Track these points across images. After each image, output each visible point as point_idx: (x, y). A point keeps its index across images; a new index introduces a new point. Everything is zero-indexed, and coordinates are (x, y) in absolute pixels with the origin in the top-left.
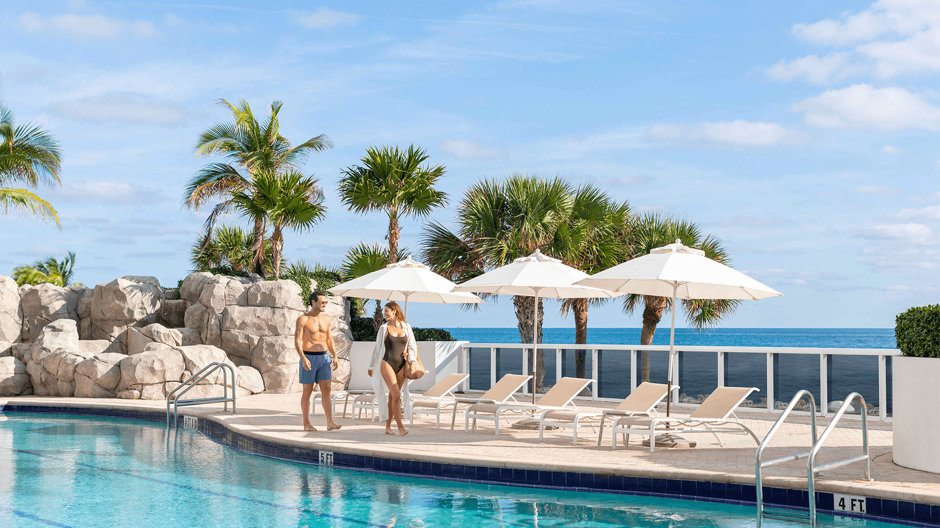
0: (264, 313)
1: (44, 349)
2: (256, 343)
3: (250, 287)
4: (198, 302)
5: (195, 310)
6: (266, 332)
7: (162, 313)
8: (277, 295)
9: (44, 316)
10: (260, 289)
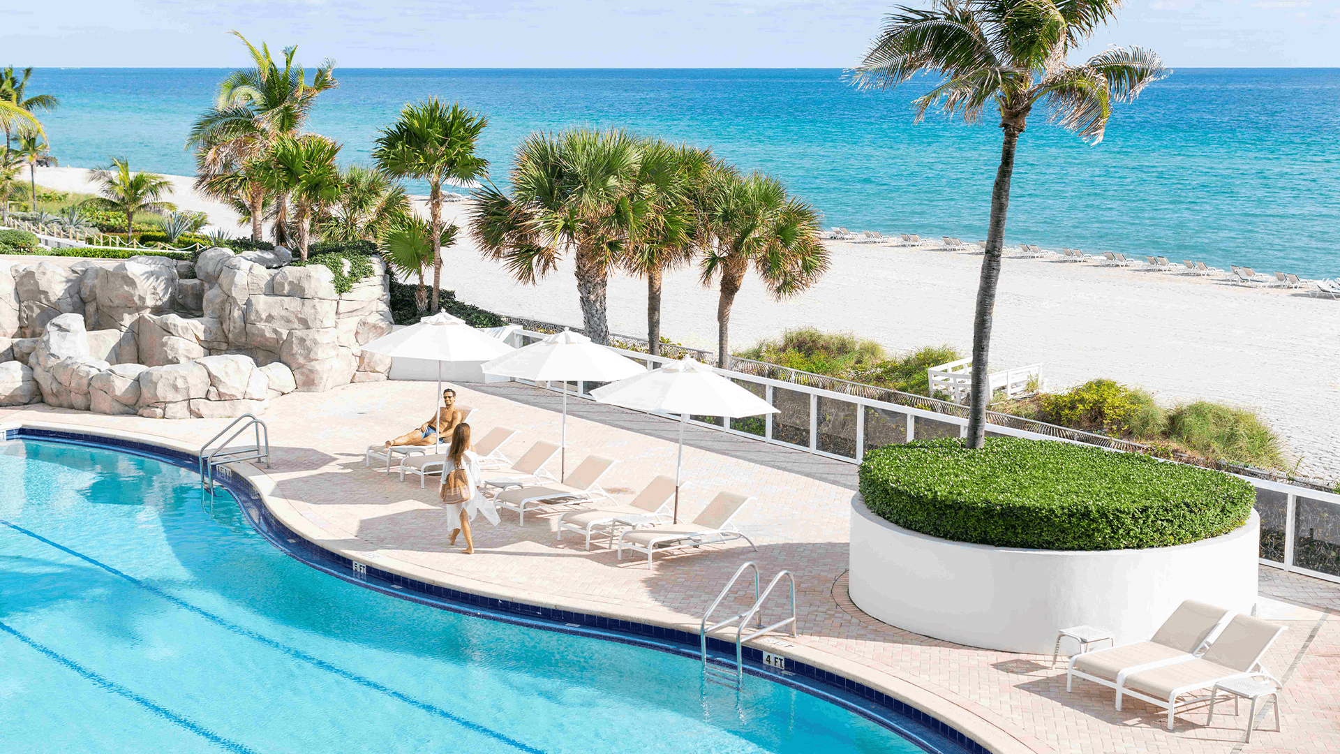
0: (293, 304)
1: (53, 355)
2: (285, 337)
3: (276, 275)
4: (217, 285)
5: (216, 296)
6: (296, 326)
7: (176, 295)
8: (305, 284)
9: (44, 301)
10: (287, 278)
